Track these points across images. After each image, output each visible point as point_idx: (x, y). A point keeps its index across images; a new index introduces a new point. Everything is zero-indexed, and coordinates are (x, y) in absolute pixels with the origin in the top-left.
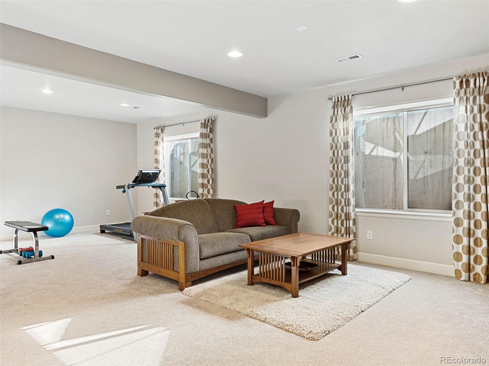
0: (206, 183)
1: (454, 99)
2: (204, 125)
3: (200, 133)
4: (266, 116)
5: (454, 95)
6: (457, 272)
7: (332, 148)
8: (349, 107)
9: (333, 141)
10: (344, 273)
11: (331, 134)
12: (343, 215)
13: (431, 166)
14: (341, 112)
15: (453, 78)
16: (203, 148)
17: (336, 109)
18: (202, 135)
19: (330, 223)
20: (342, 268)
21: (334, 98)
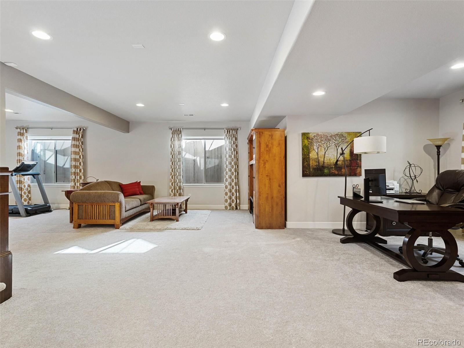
0: (78, 171)
1: (225, 138)
2: (76, 132)
3: (72, 138)
4: (129, 132)
5: (225, 135)
6: (226, 207)
7: (171, 154)
8: (181, 135)
9: (172, 150)
10: (186, 213)
11: (171, 147)
12: (178, 187)
13: (210, 164)
14: (177, 137)
15: (224, 129)
16: (75, 148)
17: (174, 135)
18: (74, 139)
19: (170, 192)
20: (186, 210)
21: (173, 129)
